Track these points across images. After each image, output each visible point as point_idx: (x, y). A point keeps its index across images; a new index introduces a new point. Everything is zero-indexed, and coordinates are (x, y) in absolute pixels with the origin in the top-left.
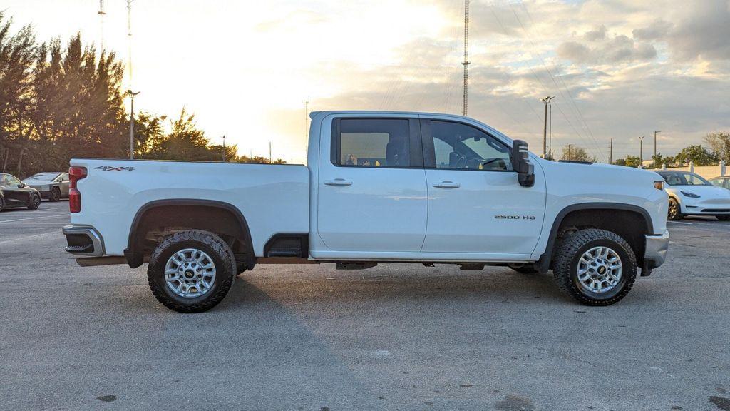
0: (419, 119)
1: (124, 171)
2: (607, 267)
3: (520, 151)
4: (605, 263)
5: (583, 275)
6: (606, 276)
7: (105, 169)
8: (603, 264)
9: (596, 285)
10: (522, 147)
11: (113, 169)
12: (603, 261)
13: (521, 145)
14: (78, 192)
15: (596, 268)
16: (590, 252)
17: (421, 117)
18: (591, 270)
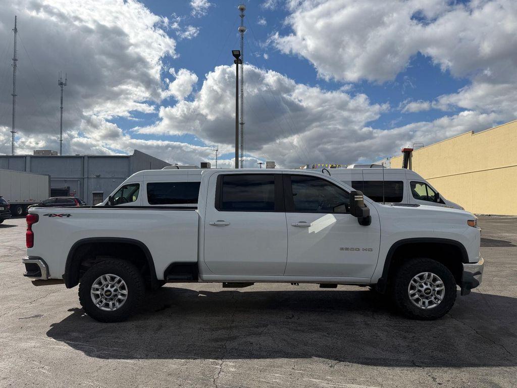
0: (283, 174)
1: (64, 217)
2: (432, 289)
3: (355, 199)
4: (431, 285)
5: (413, 295)
6: (432, 295)
7: (50, 215)
8: (429, 286)
9: (424, 303)
10: (357, 197)
11: (56, 215)
12: (429, 284)
13: (357, 195)
14: (32, 232)
15: (423, 289)
16: (419, 277)
17: (283, 173)
18: (420, 291)
